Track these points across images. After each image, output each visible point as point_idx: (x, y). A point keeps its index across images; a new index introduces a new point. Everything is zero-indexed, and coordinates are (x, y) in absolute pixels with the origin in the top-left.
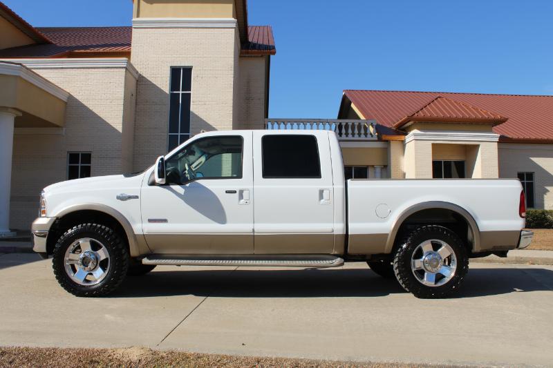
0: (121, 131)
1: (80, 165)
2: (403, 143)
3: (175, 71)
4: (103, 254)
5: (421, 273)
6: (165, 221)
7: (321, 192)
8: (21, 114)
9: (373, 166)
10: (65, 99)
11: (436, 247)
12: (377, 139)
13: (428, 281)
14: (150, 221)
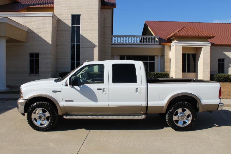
0: (51, 44)
1: (34, 58)
2: (170, 46)
3: (73, 17)
4: (47, 114)
5: (177, 121)
6: (72, 101)
7: (137, 89)
8: (8, 39)
9: (157, 55)
10: (27, 30)
11: (184, 111)
12: (159, 44)
13: (180, 124)
14: (66, 101)
